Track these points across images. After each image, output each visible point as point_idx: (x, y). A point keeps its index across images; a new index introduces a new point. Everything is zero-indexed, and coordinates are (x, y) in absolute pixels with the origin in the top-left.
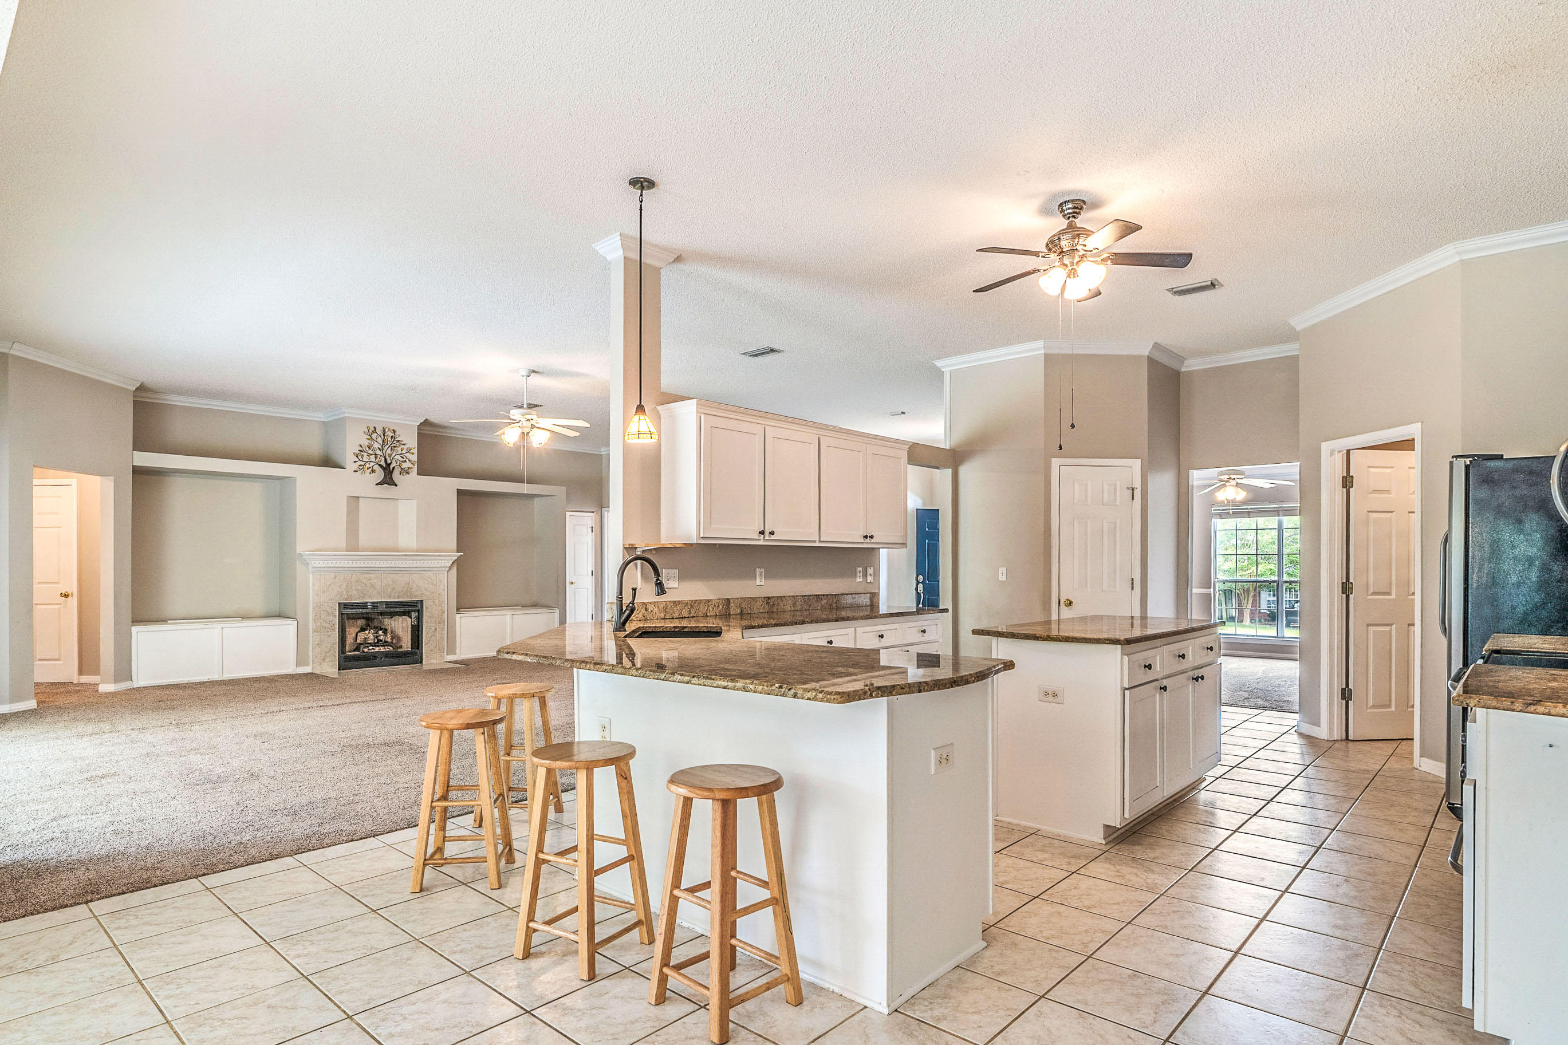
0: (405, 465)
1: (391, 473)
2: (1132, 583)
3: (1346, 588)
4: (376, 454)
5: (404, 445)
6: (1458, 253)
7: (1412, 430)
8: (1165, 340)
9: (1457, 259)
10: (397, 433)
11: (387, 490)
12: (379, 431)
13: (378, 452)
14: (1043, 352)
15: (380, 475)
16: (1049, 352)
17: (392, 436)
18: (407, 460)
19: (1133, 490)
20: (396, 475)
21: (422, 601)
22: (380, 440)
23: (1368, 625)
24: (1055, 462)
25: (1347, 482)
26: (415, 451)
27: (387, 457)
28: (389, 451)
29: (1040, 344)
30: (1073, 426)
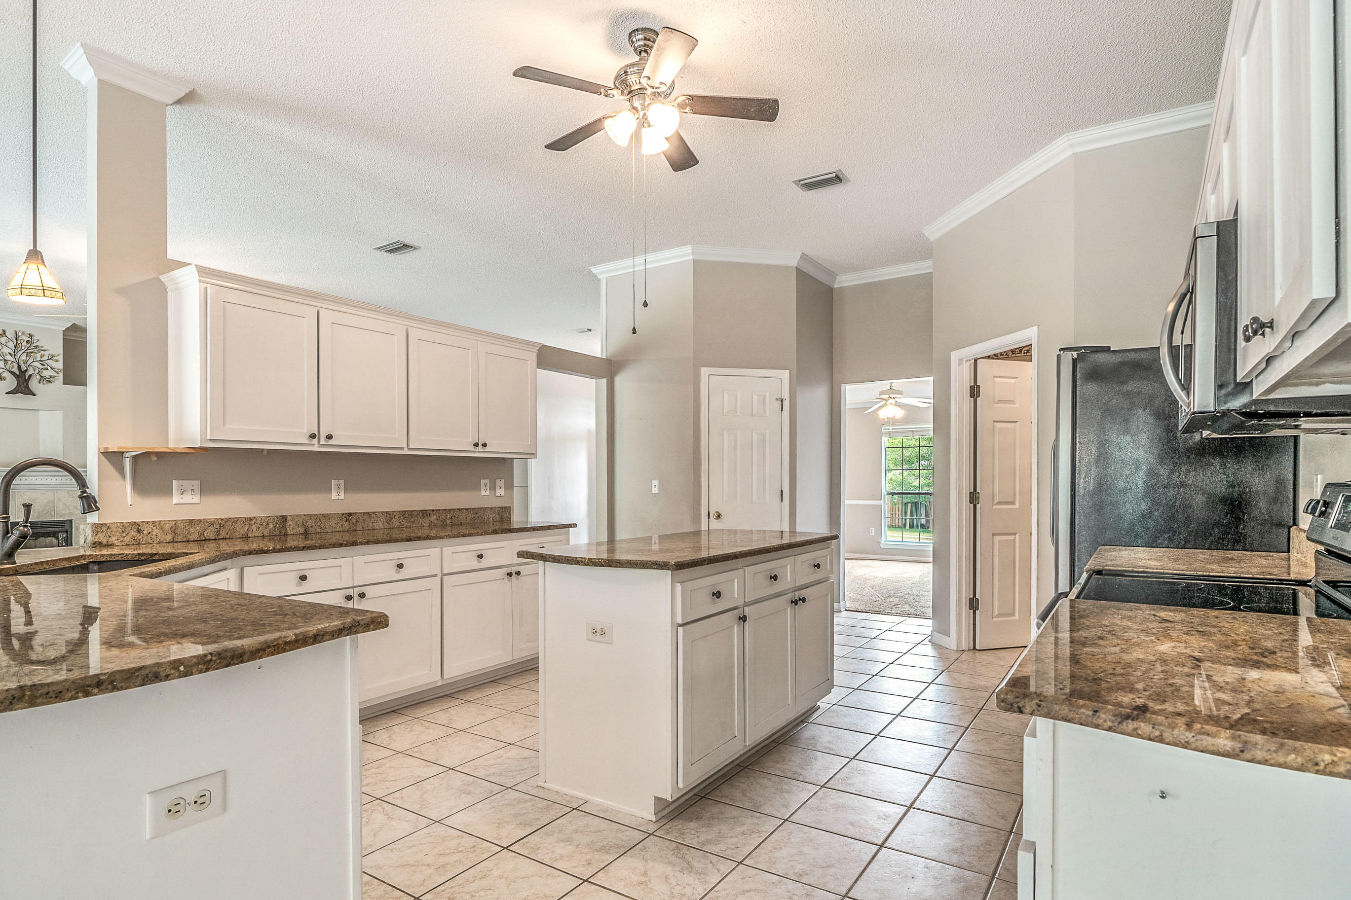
0: (46, 373)
1: (27, 381)
2: (782, 495)
3: (974, 498)
4: (5, 360)
5: (45, 351)
6: (1071, 146)
7: (1028, 335)
8: (812, 253)
9: (1070, 152)
10: (35, 338)
11: (20, 400)
12: (10, 334)
13: (9, 358)
14: (691, 257)
15: (11, 382)
16: (698, 257)
17: (28, 342)
18: (49, 368)
19: (782, 401)
20: (34, 384)
21: (71, 521)
22: (11, 345)
23: (993, 535)
24: (705, 371)
25: (974, 392)
26: (61, 358)
27: (22, 364)
28: (24, 357)
29: (688, 249)
30: (645, 304)
